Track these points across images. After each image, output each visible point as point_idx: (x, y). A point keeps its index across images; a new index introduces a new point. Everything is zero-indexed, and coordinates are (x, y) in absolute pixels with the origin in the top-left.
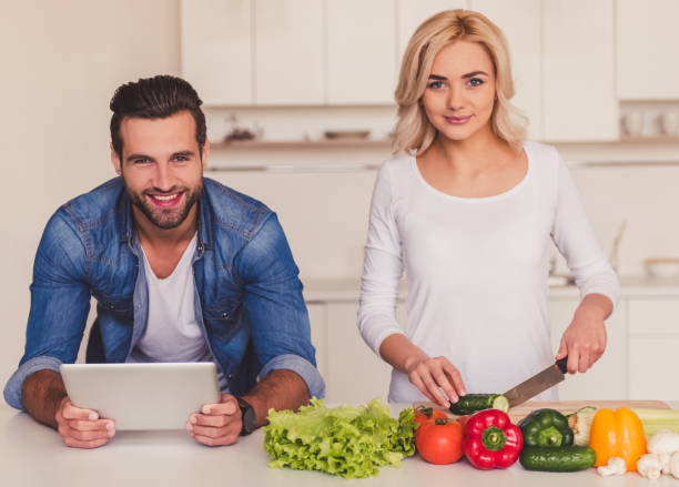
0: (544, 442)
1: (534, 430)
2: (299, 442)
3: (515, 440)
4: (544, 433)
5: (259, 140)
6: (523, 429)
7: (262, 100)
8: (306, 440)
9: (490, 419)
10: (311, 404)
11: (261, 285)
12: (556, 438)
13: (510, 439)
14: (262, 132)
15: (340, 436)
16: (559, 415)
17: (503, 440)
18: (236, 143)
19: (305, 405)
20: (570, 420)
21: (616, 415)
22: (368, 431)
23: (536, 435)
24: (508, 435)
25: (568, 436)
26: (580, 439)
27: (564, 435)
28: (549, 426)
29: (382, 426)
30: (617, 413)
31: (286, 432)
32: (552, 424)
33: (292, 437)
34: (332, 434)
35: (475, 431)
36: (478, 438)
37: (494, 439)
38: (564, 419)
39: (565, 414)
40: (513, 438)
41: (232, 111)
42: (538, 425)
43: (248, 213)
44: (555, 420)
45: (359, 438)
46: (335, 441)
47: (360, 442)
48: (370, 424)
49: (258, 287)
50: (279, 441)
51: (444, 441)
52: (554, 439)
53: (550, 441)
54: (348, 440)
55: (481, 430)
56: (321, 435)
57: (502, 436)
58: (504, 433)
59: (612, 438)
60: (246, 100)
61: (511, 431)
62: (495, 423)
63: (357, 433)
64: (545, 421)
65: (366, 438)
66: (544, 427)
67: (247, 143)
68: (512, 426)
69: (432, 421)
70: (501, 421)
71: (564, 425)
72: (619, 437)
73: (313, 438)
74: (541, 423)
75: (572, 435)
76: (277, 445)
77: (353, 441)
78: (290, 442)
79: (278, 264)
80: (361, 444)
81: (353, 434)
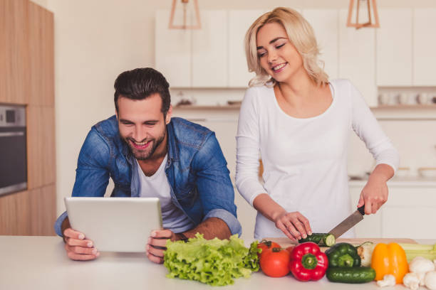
0: (342, 264)
1: (336, 256)
2: (184, 261)
3: (323, 262)
4: (342, 258)
5: (193, 105)
6: (328, 256)
7: (196, 85)
8: (189, 260)
9: (307, 249)
10: (196, 237)
11: (205, 172)
12: (350, 261)
13: (320, 262)
14: (195, 101)
15: (209, 258)
16: (351, 246)
17: (315, 262)
18: (182, 106)
19: (192, 237)
20: (359, 250)
21: (389, 247)
22: (229, 255)
23: (337, 259)
24: (319, 259)
25: (357, 260)
26: (365, 262)
27: (355, 259)
28: (345, 254)
29: (237, 252)
30: (390, 246)
31: (176, 254)
32: (347, 252)
33: (180, 258)
34: (206, 257)
35: (298, 256)
36: (299, 261)
37: (310, 262)
38: (355, 249)
39: (355, 246)
40: (321, 262)
41: (181, 90)
42: (338, 253)
43: (198, 135)
44: (349, 250)
45: (222, 260)
46: (207, 261)
47: (222, 262)
48: (230, 251)
49: (203, 174)
50: (173, 261)
51: (278, 262)
52: (348, 262)
53: (346, 263)
54: (215, 261)
55: (301, 255)
56: (199, 257)
57: (315, 260)
58: (316, 258)
59: (386, 262)
60: (187, 85)
61: (321, 257)
62: (311, 251)
63: (221, 257)
64: (343, 251)
65: (227, 260)
66: (342, 254)
67: (188, 106)
68: (321, 254)
69: (271, 249)
70: (314, 250)
71: (354, 253)
72: (391, 261)
73: (194, 259)
74: (340, 252)
75: (360, 260)
76: (171, 263)
77: (218, 262)
78: (178, 261)
79: (213, 160)
80: (224, 264)
81: (218, 257)
